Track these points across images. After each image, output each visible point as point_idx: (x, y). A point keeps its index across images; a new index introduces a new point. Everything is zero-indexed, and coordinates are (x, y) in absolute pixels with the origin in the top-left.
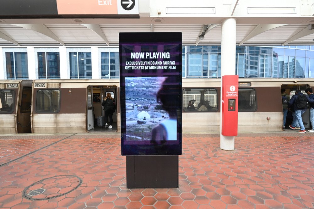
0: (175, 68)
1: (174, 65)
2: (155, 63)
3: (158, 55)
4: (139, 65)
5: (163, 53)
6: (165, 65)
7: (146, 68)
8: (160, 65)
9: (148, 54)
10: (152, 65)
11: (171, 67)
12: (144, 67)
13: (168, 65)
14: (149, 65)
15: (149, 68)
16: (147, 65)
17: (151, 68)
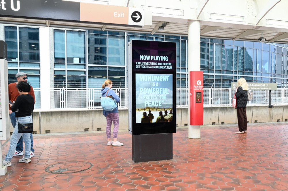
0: (171, 68)
1: (171, 66)
2: (158, 64)
3: (159, 58)
4: (146, 65)
5: (163, 57)
6: (165, 66)
7: (151, 67)
8: (161, 66)
9: (153, 57)
10: (156, 65)
11: (168, 67)
12: (150, 67)
13: (167, 66)
14: (153, 65)
15: (153, 67)
16: (152, 65)
17: (154, 67)
